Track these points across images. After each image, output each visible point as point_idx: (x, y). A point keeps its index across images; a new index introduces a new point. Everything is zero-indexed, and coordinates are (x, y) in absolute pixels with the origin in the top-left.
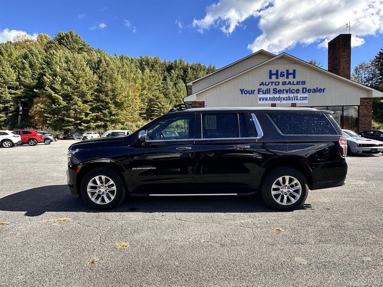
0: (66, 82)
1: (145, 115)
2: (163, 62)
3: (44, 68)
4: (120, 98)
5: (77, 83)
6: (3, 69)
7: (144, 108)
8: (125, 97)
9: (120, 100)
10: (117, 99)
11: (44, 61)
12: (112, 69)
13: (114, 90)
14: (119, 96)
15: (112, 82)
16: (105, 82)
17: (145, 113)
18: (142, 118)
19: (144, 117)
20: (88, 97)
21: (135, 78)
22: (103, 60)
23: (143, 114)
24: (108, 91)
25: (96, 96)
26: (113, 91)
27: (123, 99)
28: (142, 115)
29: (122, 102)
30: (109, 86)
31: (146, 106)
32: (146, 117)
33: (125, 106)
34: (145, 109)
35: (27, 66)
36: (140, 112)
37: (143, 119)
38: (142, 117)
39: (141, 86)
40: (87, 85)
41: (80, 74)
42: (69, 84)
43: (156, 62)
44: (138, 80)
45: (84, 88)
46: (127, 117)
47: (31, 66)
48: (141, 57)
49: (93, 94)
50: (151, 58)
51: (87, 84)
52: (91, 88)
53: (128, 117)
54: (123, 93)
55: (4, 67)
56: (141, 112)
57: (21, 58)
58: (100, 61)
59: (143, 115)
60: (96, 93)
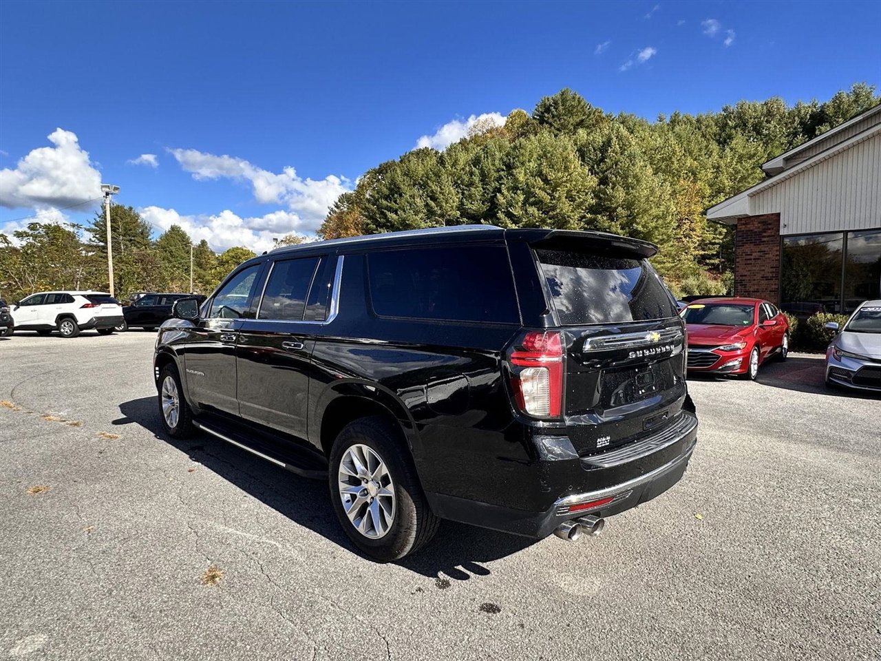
0: (532, 200)
1: (717, 261)
2: (792, 107)
3: (502, 178)
4: (645, 222)
5: (553, 198)
6: (442, 189)
7: (717, 241)
8: (658, 217)
9: (643, 226)
10: (638, 224)
11: (504, 163)
12: (631, 157)
13: (633, 204)
14: (642, 217)
15: (627, 187)
16: (613, 188)
17: (717, 256)
18: (707, 268)
19: (713, 264)
20: (573, 226)
21: (696, 168)
22: (615, 139)
23: (710, 257)
24: (616, 208)
25: (590, 222)
26: (629, 206)
27: (653, 224)
28: (708, 261)
29: (650, 231)
30: (620, 194)
31: (722, 237)
32: (718, 265)
33: (656, 241)
34: (718, 244)
35: (476, 179)
36: (703, 253)
37: (709, 270)
38: (707, 264)
39: (711, 186)
40: (573, 200)
41: (560, 179)
42: (538, 203)
43: (769, 114)
44: (703, 172)
45: (565, 207)
46: (659, 266)
47: (484, 177)
48: (725, 110)
49: (584, 217)
50: (754, 104)
51: (571, 197)
52: (579, 206)
53: (662, 268)
54: (651, 208)
55: (443, 187)
56: (706, 252)
57: (469, 165)
58: (608, 143)
59: (709, 259)
60: (589, 216)
